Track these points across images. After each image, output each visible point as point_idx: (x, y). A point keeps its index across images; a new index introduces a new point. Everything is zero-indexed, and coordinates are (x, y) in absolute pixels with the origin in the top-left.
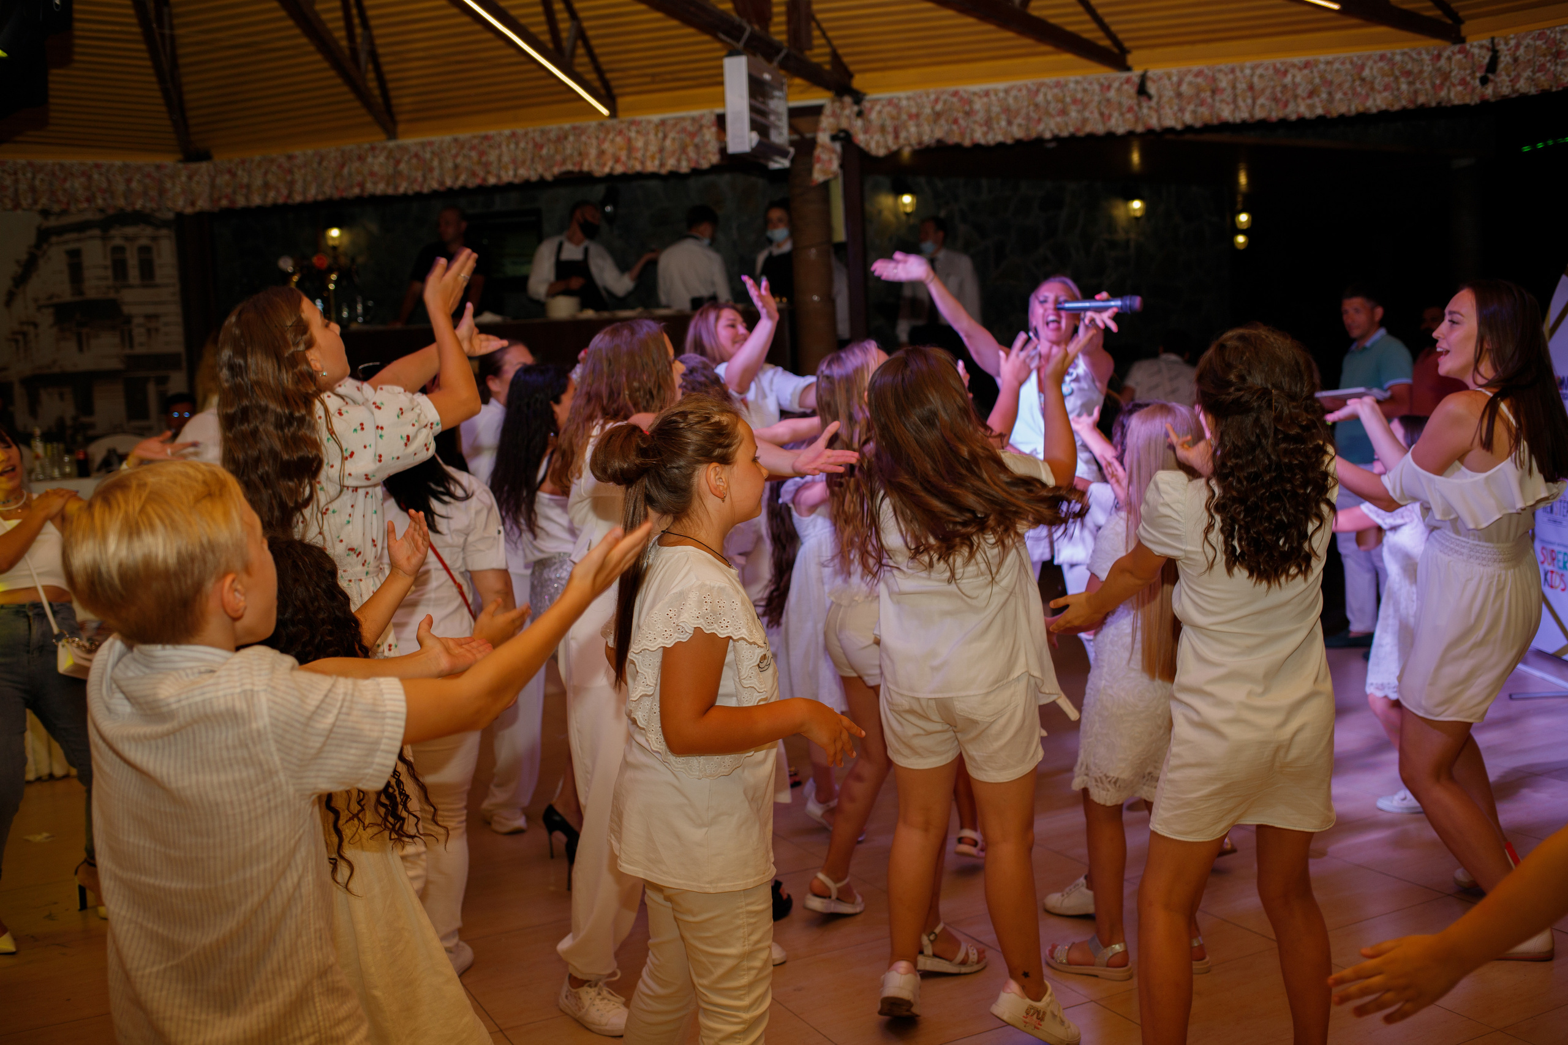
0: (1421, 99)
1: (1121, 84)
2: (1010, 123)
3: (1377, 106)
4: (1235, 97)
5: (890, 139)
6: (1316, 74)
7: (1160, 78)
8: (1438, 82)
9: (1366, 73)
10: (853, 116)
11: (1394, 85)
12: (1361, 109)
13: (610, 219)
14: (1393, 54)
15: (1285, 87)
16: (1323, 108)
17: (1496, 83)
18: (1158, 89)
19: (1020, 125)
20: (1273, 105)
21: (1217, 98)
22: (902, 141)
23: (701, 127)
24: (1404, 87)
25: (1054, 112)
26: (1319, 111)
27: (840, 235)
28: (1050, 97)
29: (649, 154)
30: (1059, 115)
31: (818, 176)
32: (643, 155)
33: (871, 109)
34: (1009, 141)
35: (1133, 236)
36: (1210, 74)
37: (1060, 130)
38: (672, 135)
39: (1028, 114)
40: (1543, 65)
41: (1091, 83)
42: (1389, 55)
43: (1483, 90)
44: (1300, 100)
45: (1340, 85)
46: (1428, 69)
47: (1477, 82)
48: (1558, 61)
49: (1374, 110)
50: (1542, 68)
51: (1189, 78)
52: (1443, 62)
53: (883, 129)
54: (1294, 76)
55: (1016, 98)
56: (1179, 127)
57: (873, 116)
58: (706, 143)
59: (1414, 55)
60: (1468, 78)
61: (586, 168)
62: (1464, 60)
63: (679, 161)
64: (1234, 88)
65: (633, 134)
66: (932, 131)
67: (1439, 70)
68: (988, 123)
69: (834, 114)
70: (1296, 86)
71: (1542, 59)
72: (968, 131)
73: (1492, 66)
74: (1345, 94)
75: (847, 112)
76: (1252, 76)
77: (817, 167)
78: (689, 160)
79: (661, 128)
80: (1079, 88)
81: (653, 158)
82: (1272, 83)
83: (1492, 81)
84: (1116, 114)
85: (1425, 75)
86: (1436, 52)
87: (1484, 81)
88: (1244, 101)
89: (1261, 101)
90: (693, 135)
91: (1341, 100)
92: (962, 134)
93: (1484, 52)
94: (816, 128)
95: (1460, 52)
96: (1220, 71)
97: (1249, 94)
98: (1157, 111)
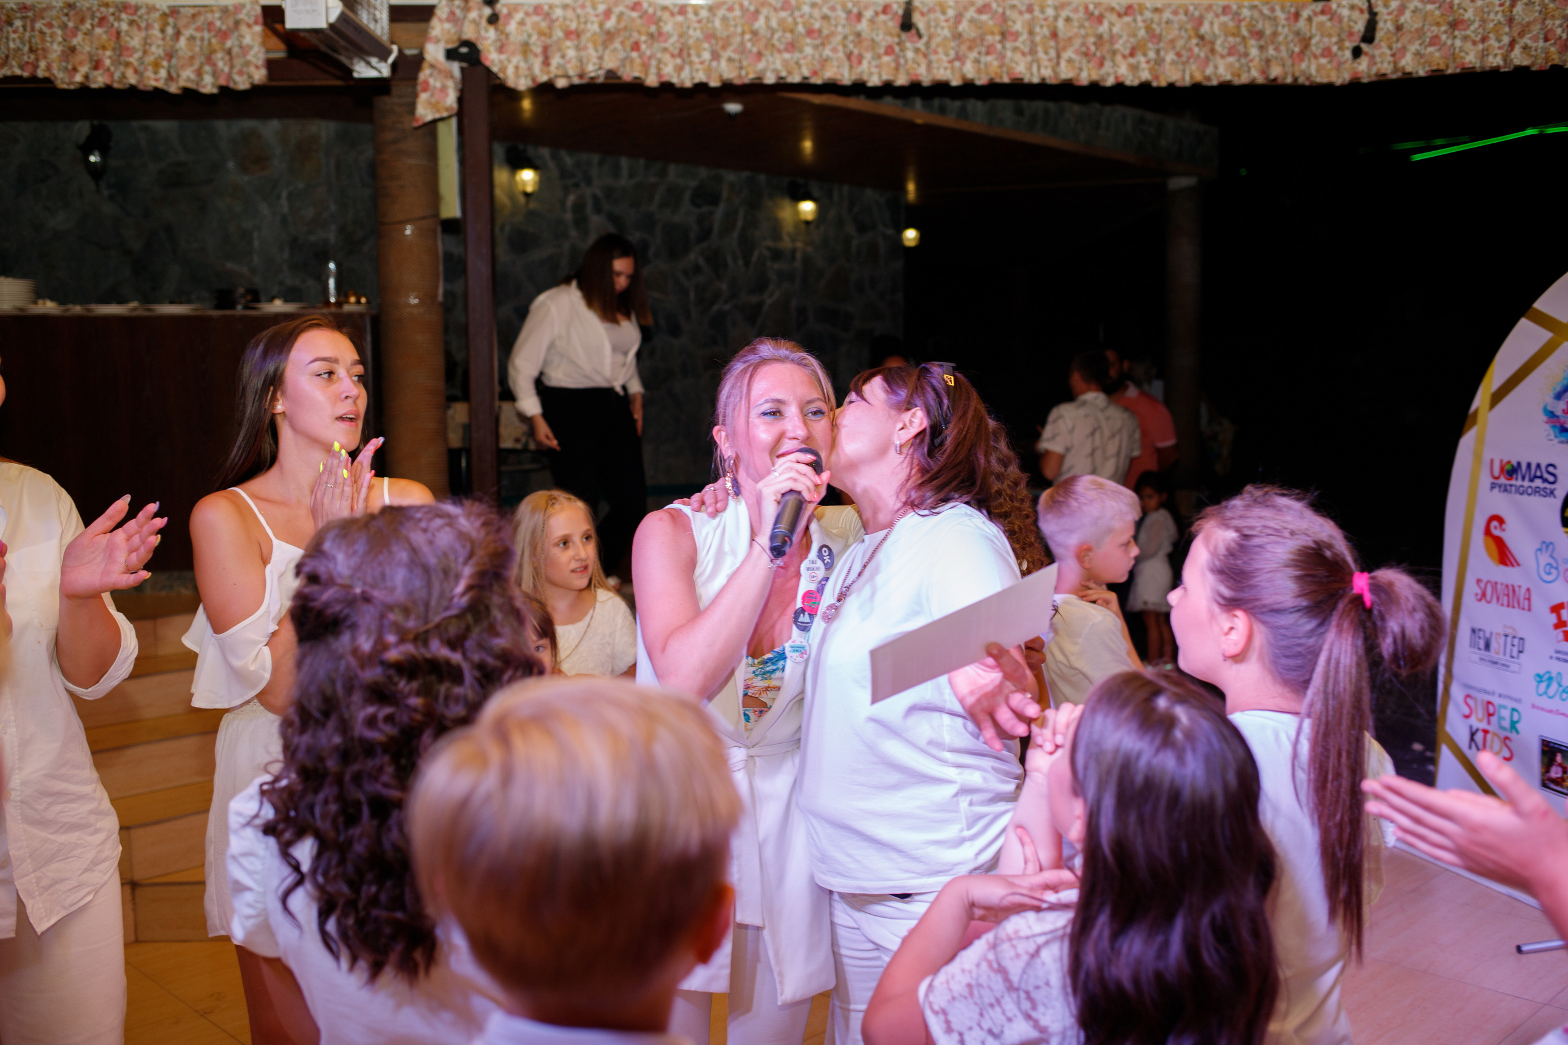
0: (1275, 72)
1: (877, 14)
2: (716, 56)
3: (1218, 77)
4: (1033, 44)
5: (537, 64)
6: (1140, 24)
7: (931, 10)
8: (1297, 50)
9: (1205, 29)
10: (484, 22)
11: (1241, 49)
12: (1198, 77)
13: (96, 172)
14: (1240, 7)
15: (1100, 37)
16: (1151, 70)
17: (1373, 57)
18: (928, 26)
19: (730, 60)
20: (1084, 61)
21: (1009, 45)
22: (553, 69)
23: (237, 23)
24: (1254, 52)
25: (782, 47)
26: (1145, 75)
27: (452, 208)
28: (774, 23)
29: (150, 59)
30: (787, 50)
31: (424, 112)
32: (141, 60)
33: (509, 15)
34: (714, 83)
35: (799, 245)
36: (1000, 10)
37: (790, 73)
38: (187, 33)
39: (742, 43)
40: (1437, 37)
41: (833, 9)
42: (1234, 7)
43: (1355, 65)
44: (1119, 58)
45: (1172, 42)
46: (1284, 31)
47: (1348, 54)
48: (1456, 33)
49: (1215, 82)
50: (1435, 40)
51: (971, 13)
52: (1302, 24)
53: (525, 49)
54: (1112, 24)
55: (724, 19)
56: (955, 82)
57: (512, 27)
58: (245, 50)
59: (1266, 11)
60: (1335, 48)
61: (41, 73)
62: (1329, 24)
63: (199, 73)
64: (1031, 33)
65: (124, 26)
66: (601, 58)
67: (1297, 33)
68: (683, 52)
69: (452, 17)
70: (1113, 38)
71: (1434, 28)
72: (654, 63)
73: (1369, 36)
74: (1178, 55)
75: (473, 15)
76: (1056, 18)
77: (423, 97)
78: (215, 74)
79: (171, 20)
80: (816, 13)
81: (156, 65)
82: (1083, 32)
83: (1366, 54)
84: (868, 56)
85: (1281, 38)
86: (1293, 10)
87: (1357, 53)
88: (1046, 53)
89: (1068, 54)
90: (224, 35)
91: (1173, 63)
92: (646, 66)
93: (1356, 14)
94: (424, 35)
95: (1323, 12)
96: (1013, 7)
97: (1052, 43)
98: (925, 56)
